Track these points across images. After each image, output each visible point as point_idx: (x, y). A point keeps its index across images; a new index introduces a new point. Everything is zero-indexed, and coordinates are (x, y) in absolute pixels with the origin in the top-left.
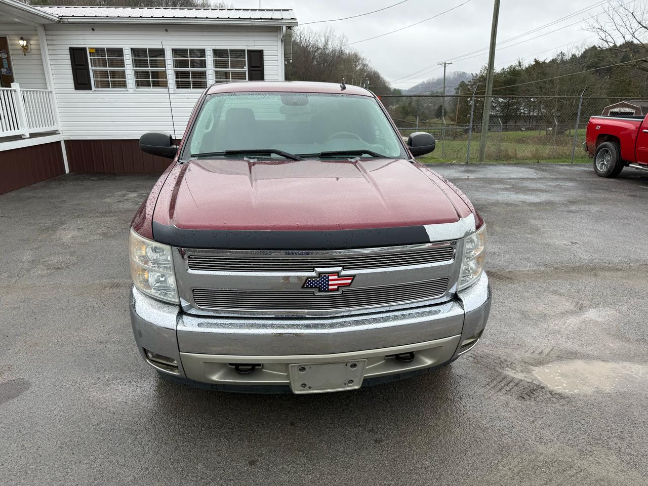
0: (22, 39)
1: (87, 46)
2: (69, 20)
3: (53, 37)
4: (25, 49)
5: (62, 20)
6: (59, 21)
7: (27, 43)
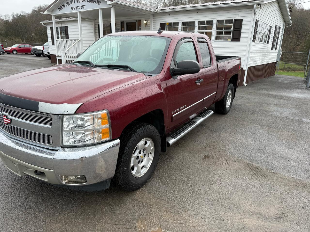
0: (145, 21)
1: (166, 22)
2: (160, 11)
3: (156, 19)
4: (146, 24)
5: (158, 12)
6: (156, 12)
7: (147, 22)
